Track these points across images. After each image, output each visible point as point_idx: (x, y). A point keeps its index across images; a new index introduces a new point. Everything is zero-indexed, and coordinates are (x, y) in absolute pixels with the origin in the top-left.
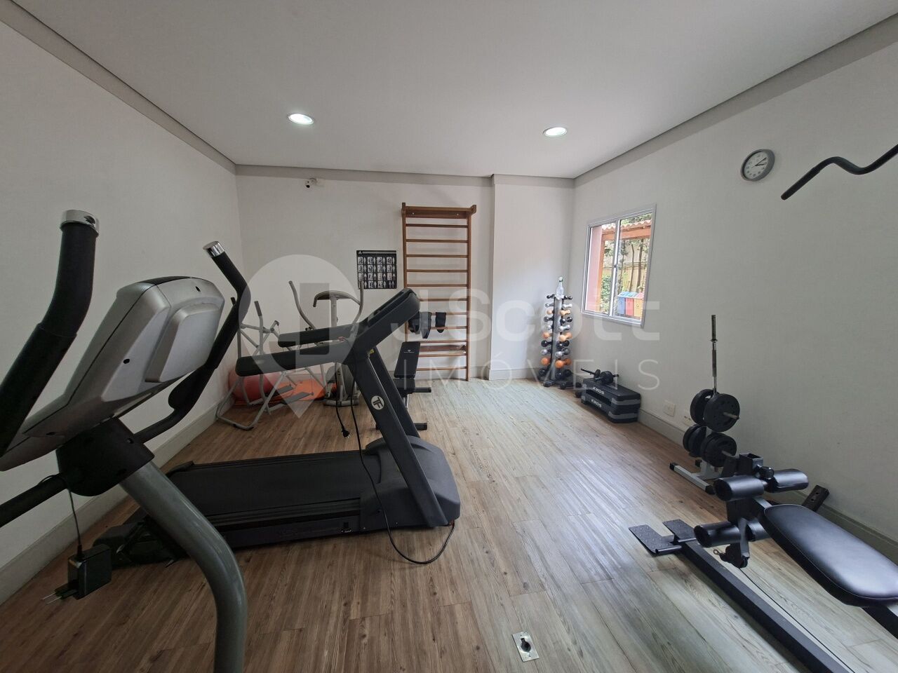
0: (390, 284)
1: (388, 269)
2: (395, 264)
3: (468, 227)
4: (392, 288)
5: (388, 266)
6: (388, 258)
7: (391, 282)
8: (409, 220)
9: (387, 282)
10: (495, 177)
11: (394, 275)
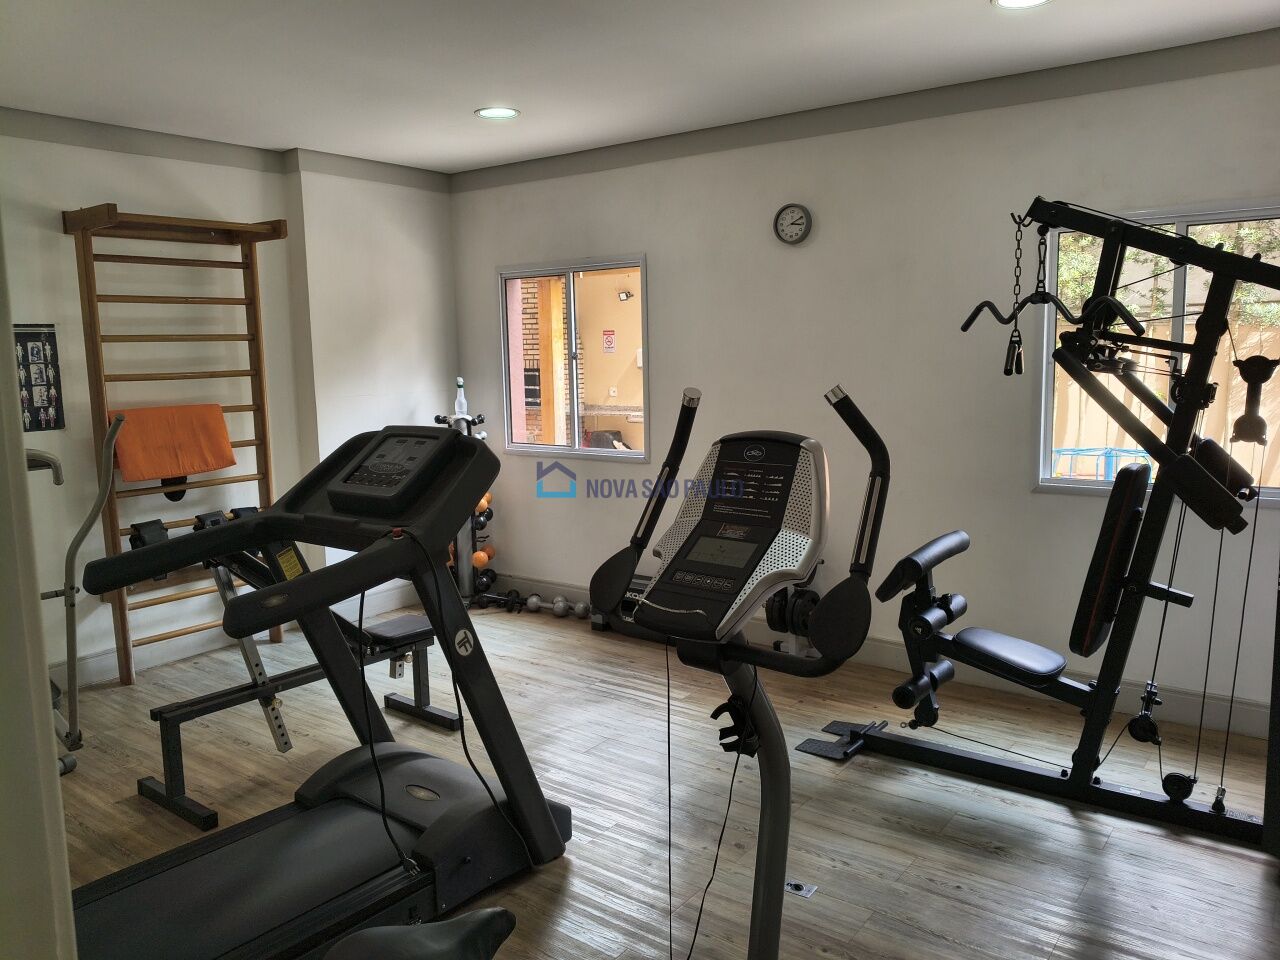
0: (42, 416)
1: (33, 376)
2: (54, 361)
3: (248, 265)
4: (48, 427)
5: (33, 369)
6: (30, 345)
7: (46, 409)
8: (100, 245)
9: (34, 412)
10: (301, 157)
11: (53, 391)
